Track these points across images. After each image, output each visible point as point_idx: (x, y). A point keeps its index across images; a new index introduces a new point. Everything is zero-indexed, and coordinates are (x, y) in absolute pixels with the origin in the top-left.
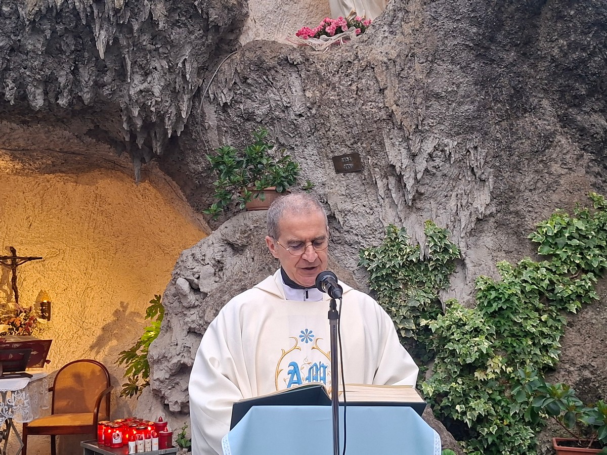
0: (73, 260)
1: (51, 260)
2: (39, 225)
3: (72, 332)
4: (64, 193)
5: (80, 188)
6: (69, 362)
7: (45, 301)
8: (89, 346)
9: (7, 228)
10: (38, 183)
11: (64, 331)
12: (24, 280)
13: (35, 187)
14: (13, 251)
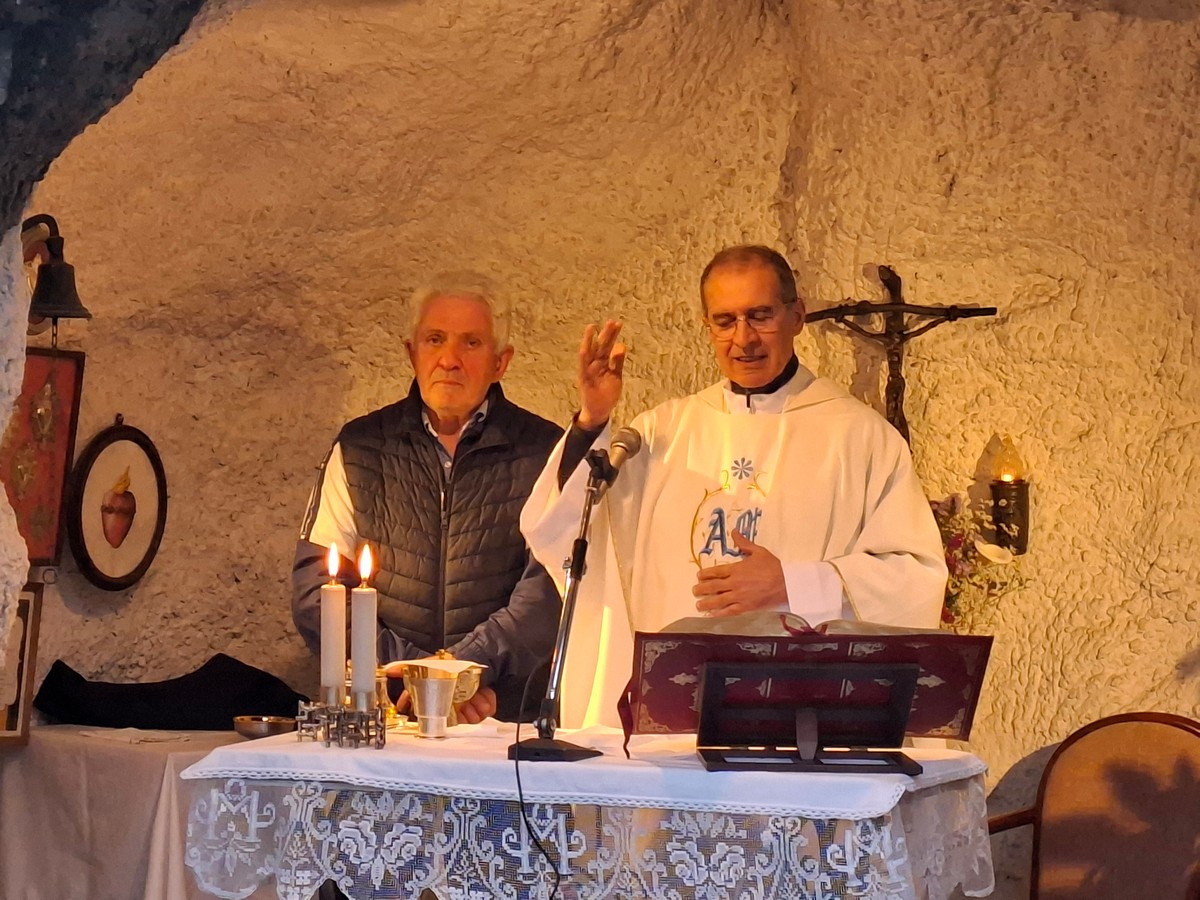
0: (1114, 318)
1: (1030, 320)
2: (982, 184)
3: (1107, 603)
4: (1074, 55)
5: (1137, 33)
6: (1095, 718)
7: (1007, 478)
8: (1173, 662)
9: (867, 196)
10: (974, 19)
11: (1079, 598)
12: (934, 394)
13: (966, 34)
14: (891, 281)
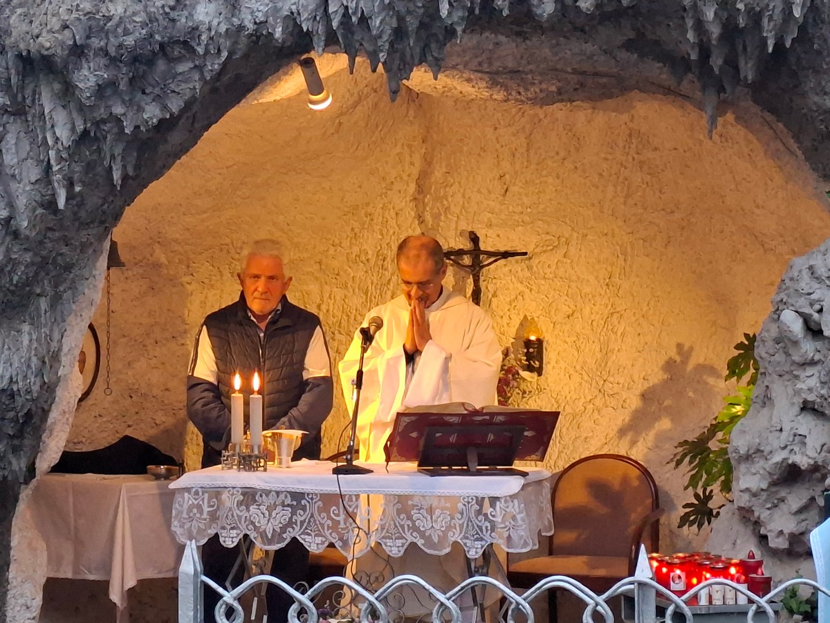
0: (585, 257)
1: (543, 258)
2: (521, 190)
3: (582, 400)
4: (569, 128)
5: (601, 118)
6: (577, 459)
7: (533, 338)
8: (616, 429)
9: (463, 196)
10: (522, 111)
11: (568, 398)
12: (495, 295)
13: (517, 118)
14: (474, 239)
